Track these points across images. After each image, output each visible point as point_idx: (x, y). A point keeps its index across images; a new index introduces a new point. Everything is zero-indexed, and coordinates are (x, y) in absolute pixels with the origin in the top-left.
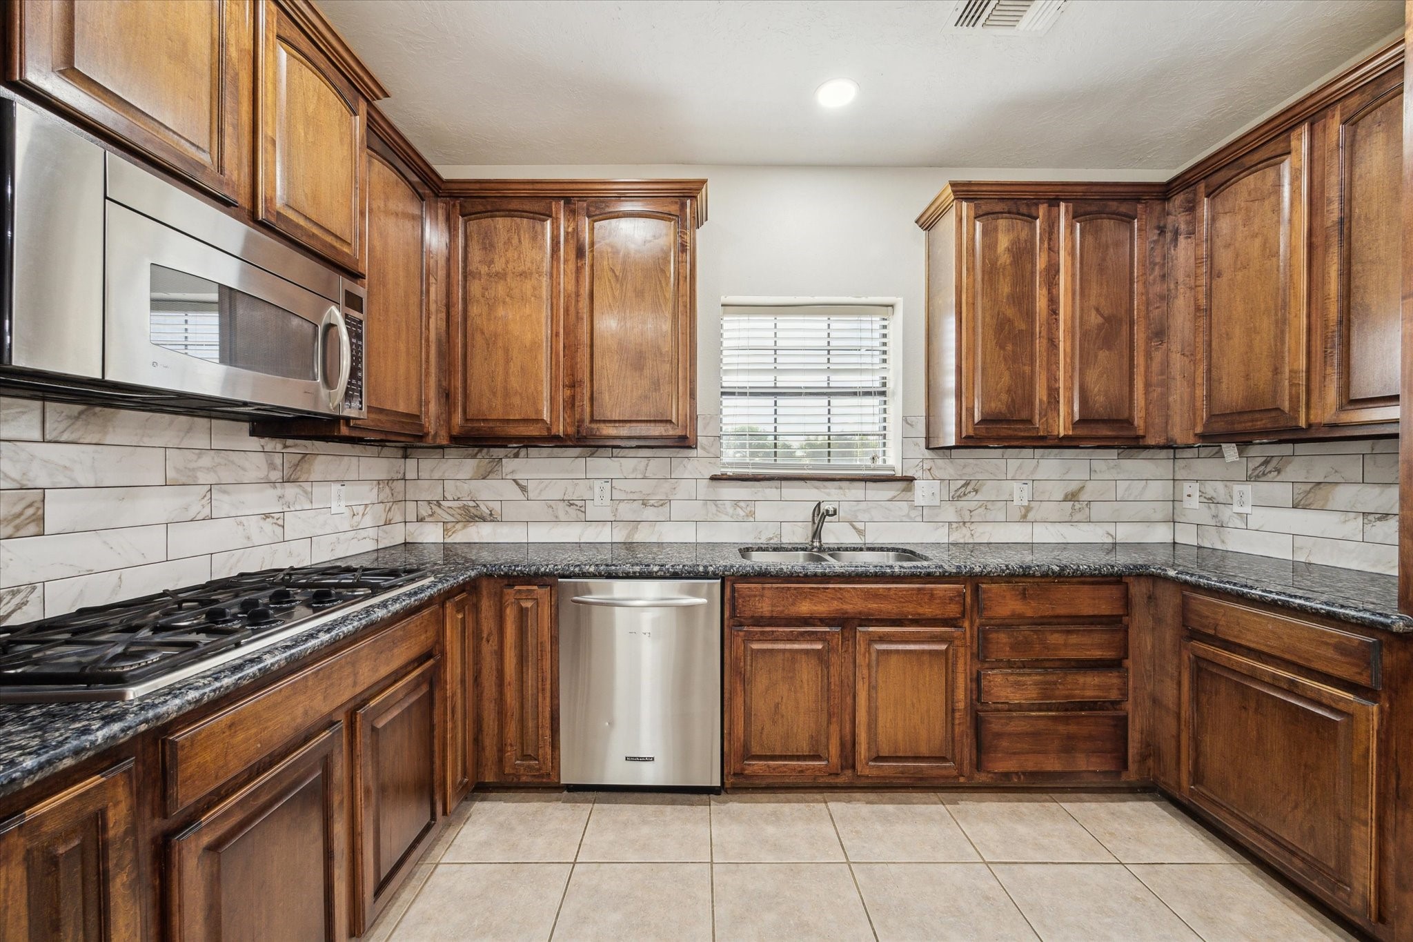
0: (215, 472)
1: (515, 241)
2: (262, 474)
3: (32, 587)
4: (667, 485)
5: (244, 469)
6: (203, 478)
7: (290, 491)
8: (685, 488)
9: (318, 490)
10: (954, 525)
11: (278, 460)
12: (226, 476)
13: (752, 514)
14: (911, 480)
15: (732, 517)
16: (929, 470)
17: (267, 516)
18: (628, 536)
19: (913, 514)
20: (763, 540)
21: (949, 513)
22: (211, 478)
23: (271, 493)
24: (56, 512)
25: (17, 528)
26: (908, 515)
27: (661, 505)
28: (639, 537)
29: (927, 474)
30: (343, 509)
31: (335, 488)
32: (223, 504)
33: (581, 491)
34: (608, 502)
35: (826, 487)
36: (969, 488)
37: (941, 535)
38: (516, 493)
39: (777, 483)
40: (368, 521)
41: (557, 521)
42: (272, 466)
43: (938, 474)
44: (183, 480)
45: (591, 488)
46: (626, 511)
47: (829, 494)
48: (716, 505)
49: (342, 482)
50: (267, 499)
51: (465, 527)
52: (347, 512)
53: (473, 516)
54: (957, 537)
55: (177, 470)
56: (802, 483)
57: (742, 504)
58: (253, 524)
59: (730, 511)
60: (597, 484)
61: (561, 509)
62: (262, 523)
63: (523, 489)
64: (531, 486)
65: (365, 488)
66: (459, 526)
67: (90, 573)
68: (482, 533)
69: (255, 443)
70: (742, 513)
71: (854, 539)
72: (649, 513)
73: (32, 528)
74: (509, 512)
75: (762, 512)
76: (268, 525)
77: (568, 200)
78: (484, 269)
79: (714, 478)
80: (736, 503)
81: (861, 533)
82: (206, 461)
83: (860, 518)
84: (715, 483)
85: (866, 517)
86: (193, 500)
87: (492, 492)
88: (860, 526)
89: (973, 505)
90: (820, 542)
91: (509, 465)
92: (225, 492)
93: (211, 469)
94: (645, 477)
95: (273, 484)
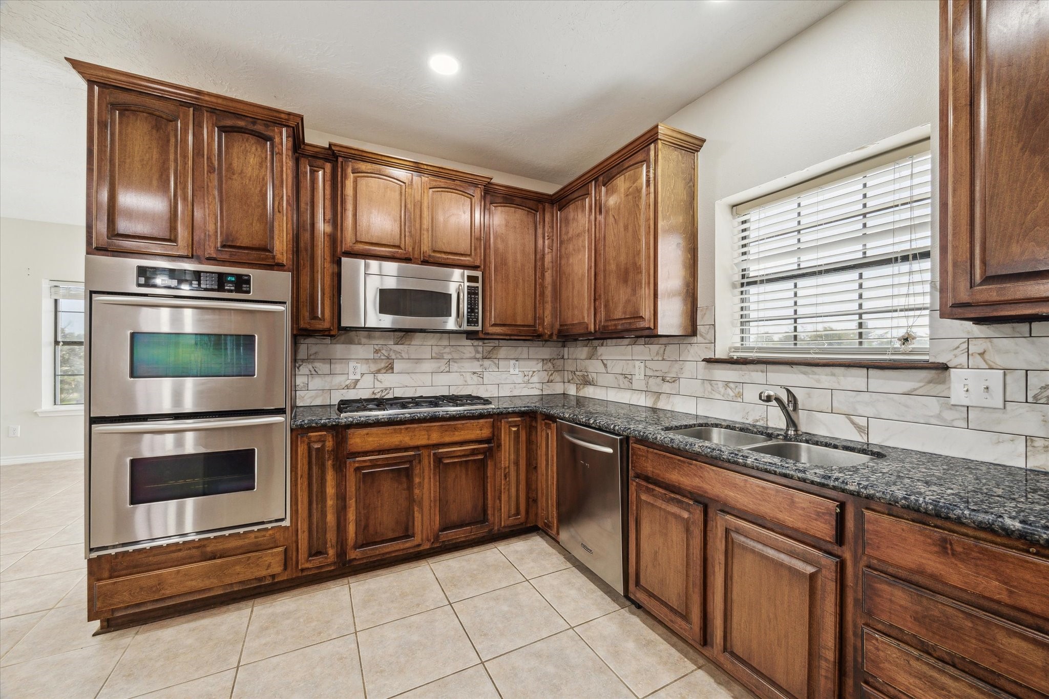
0: (451, 354)
2: (472, 355)
3: (391, 388)
4: (677, 366)
5: (464, 353)
6: (447, 356)
7: (487, 363)
8: (689, 369)
9: (502, 363)
10: (1039, 443)
11: (480, 349)
12: (456, 356)
13: (740, 395)
14: (945, 368)
15: (723, 396)
16: (982, 354)
17: (474, 373)
18: (654, 403)
19: (948, 415)
21: (1027, 423)
22: (449, 357)
23: (477, 363)
24: (397, 366)
25: (387, 371)
26: (939, 416)
27: (673, 382)
28: (661, 405)
29: (976, 361)
30: (517, 371)
31: (512, 362)
32: (454, 367)
33: (629, 368)
34: (642, 377)
35: (815, 374)
37: (1010, 455)
38: (601, 369)
39: (763, 367)
40: (535, 379)
41: (618, 388)
42: (477, 352)
43: (999, 361)
44: (438, 357)
46: (654, 384)
47: (818, 381)
48: (711, 385)
49: (517, 360)
50: (476, 366)
51: (583, 388)
52: (521, 374)
53: (587, 382)
54: (1041, 462)
55: (436, 354)
56: (788, 368)
57: (732, 385)
58: (468, 376)
59: (722, 390)
60: (637, 363)
61: (621, 379)
62: (472, 376)
63: (605, 365)
64: (609, 363)
65: (533, 363)
66: (581, 386)
67: (407, 387)
68: (589, 392)
69: (469, 342)
70: (731, 394)
71: (857, 437)
72: (666, 388)
73: (390, 371)
74: (601, 380)
76: (475, 377)
77: (596, 179)
78: (566, 238)
79: (709, 361)
80: (727, 384)
81: (862, 430)
82: (447, 350)
83: (861, 412)
84: (710, 366)
85: (870, 412)
86: (442, 365)
87: (594, 367)
88: (862, 422)
90: (796, 430)
91: (601, 350)
92: (455, 362)
93: (450, 353)
94: (663, 360)
95: (478, 359)
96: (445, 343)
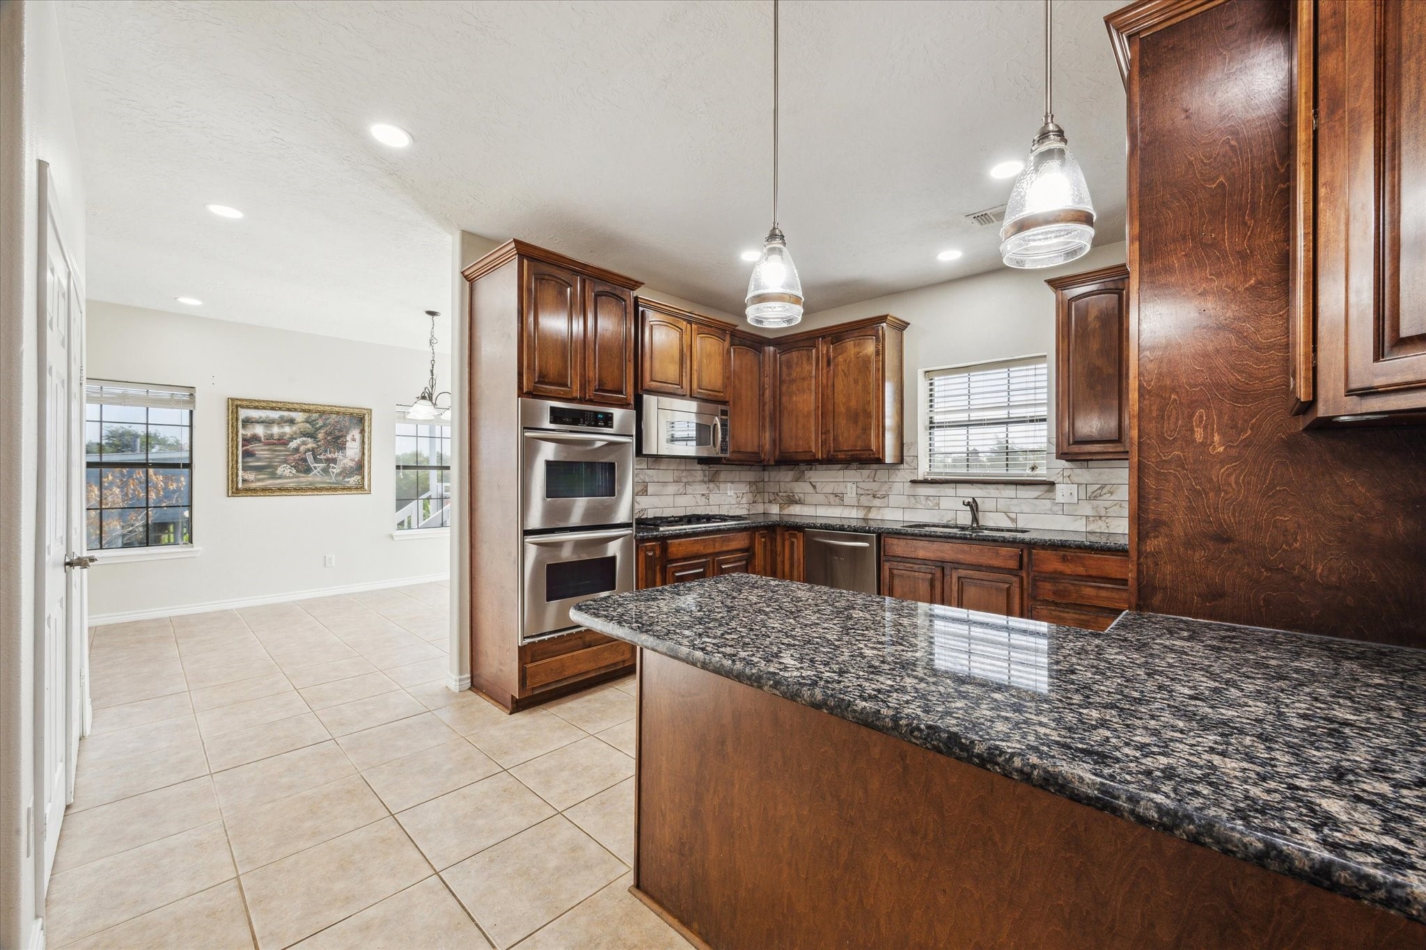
1: (800, 363)
2: (701, 478)
4: (886, 487)
6: (684, 480)
7: (712, 485)
8: (897, 487)
9: (722, 486)
10: (1091, 519)
11: (707, 473)
12: (689, 479)
13: (938, 504)
14: (1053, 484)
15: (925, 506)
16: (1069, 477)
17: (703, 495)
18: (865, 515)
19: (1055, 508)
20: (944, 522)
21: (1087, 509)
22: (686, 480)
23: (705, 486)
26: (1051, 510)
27: (884, 498)
28: (871, 516)
29: (1067, 480)
30: (732, 494)
31: (729, 485)
32: (690, 489)
33: (840, 489)
34: (854, 495)
35: (986, 488)
36: (1105, 491)
37: (1080, 526)
38: (811, 489)
39: (953, 485)
40: (744, 500)
41: (830, 505)
42: (705, 476)
43: (1076, 479)
44: (678, 480)
45: (846, 487)
46: (865, 501)
47: (989, 493)
48: (915, 498)
49: (732, 482)
51: (788, 507)
52: (735, 496)
53: (792, 501)
54: (1092, 527)
55: (677, 477)
56: (970, 486)
57: (931, 498)
58: (699, 497)
59: (924, 502)
60: (849, 485)
61: (832, 498)
62: (701, 497)
63: (814, 487)
64: (818, 485)
65: (743, 485)
66: (786, 506)
69: (699, 467)
70: (931, 503)
71: (1010, 525)
72: (877, 502)
74: (808, 499)
75: (945, 503)
76: (703, 498)
77: (823, 337)
78: (787, 378)
79: (913, 482)
80: (928, 496)
81: (1014, 520)
82: (684, 474)
83: (1013, 510)
84: (914, 485)
85: (1017, 509)
87: (801, 489)
88: (1013, 516)
89: (1108, 504)
91: (809, 474)
92: (690, 485)
93: (686, 477)
94: (874, 481)
95: (705, 482)
96: (683, 467)
